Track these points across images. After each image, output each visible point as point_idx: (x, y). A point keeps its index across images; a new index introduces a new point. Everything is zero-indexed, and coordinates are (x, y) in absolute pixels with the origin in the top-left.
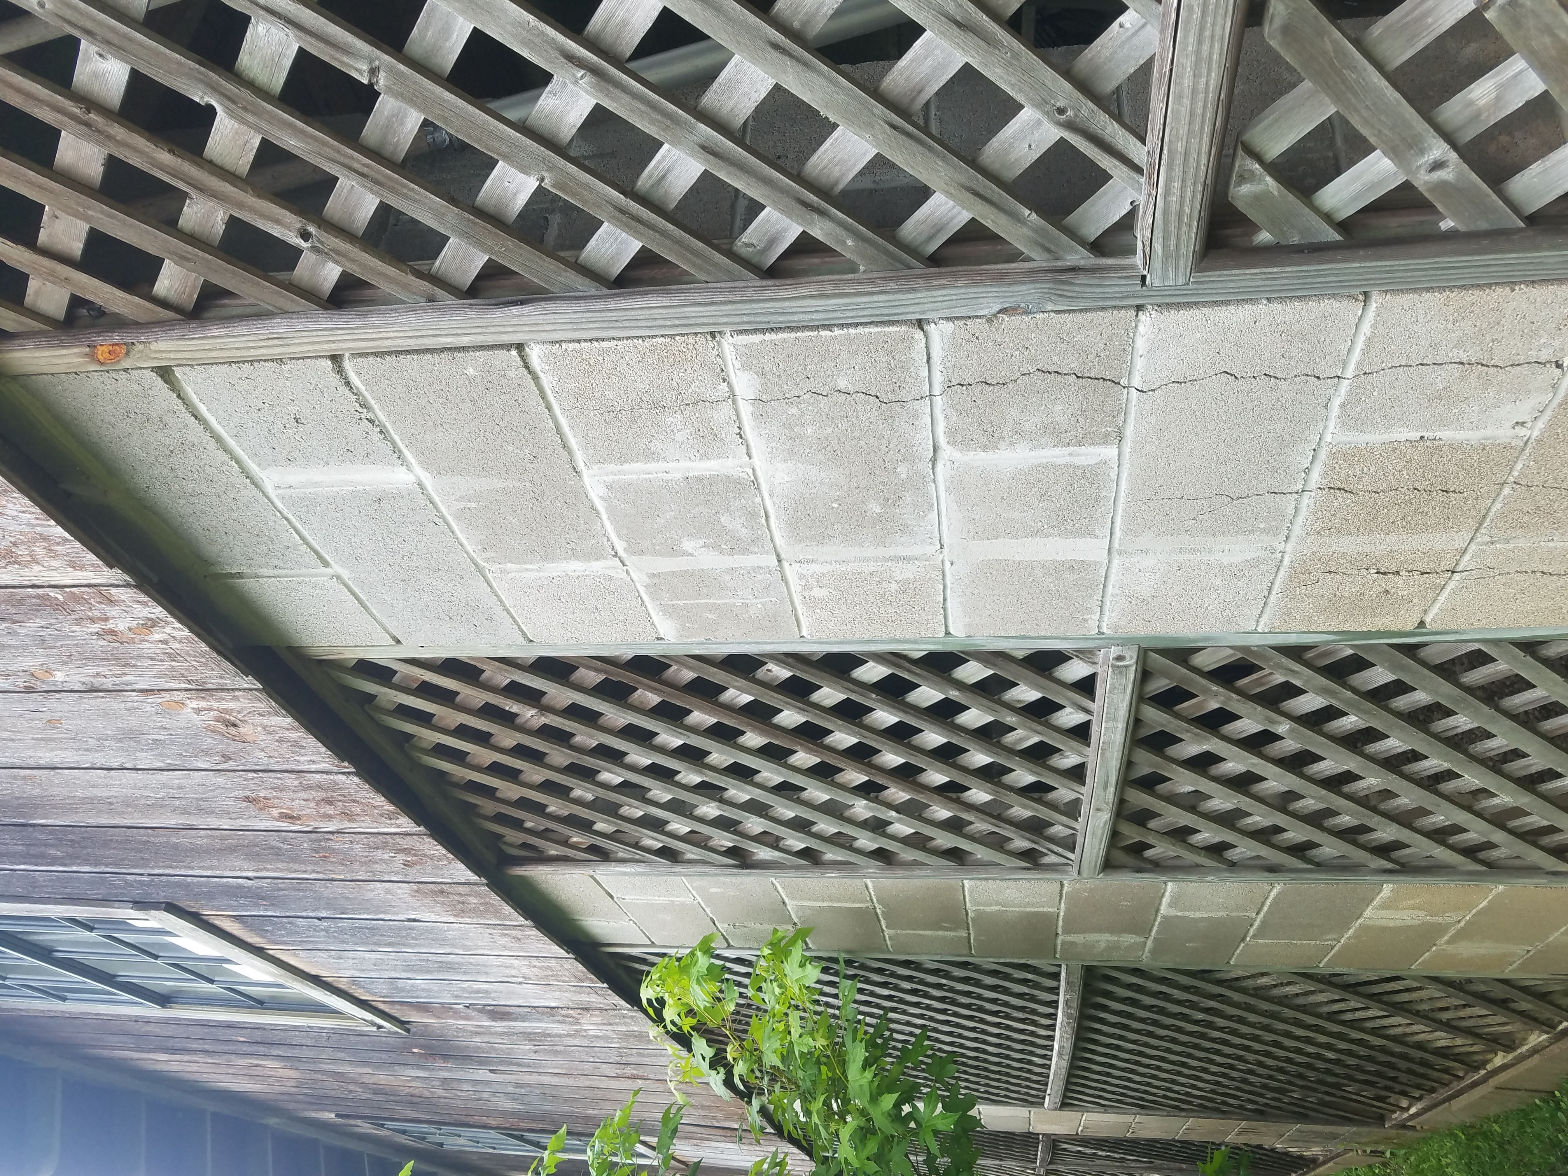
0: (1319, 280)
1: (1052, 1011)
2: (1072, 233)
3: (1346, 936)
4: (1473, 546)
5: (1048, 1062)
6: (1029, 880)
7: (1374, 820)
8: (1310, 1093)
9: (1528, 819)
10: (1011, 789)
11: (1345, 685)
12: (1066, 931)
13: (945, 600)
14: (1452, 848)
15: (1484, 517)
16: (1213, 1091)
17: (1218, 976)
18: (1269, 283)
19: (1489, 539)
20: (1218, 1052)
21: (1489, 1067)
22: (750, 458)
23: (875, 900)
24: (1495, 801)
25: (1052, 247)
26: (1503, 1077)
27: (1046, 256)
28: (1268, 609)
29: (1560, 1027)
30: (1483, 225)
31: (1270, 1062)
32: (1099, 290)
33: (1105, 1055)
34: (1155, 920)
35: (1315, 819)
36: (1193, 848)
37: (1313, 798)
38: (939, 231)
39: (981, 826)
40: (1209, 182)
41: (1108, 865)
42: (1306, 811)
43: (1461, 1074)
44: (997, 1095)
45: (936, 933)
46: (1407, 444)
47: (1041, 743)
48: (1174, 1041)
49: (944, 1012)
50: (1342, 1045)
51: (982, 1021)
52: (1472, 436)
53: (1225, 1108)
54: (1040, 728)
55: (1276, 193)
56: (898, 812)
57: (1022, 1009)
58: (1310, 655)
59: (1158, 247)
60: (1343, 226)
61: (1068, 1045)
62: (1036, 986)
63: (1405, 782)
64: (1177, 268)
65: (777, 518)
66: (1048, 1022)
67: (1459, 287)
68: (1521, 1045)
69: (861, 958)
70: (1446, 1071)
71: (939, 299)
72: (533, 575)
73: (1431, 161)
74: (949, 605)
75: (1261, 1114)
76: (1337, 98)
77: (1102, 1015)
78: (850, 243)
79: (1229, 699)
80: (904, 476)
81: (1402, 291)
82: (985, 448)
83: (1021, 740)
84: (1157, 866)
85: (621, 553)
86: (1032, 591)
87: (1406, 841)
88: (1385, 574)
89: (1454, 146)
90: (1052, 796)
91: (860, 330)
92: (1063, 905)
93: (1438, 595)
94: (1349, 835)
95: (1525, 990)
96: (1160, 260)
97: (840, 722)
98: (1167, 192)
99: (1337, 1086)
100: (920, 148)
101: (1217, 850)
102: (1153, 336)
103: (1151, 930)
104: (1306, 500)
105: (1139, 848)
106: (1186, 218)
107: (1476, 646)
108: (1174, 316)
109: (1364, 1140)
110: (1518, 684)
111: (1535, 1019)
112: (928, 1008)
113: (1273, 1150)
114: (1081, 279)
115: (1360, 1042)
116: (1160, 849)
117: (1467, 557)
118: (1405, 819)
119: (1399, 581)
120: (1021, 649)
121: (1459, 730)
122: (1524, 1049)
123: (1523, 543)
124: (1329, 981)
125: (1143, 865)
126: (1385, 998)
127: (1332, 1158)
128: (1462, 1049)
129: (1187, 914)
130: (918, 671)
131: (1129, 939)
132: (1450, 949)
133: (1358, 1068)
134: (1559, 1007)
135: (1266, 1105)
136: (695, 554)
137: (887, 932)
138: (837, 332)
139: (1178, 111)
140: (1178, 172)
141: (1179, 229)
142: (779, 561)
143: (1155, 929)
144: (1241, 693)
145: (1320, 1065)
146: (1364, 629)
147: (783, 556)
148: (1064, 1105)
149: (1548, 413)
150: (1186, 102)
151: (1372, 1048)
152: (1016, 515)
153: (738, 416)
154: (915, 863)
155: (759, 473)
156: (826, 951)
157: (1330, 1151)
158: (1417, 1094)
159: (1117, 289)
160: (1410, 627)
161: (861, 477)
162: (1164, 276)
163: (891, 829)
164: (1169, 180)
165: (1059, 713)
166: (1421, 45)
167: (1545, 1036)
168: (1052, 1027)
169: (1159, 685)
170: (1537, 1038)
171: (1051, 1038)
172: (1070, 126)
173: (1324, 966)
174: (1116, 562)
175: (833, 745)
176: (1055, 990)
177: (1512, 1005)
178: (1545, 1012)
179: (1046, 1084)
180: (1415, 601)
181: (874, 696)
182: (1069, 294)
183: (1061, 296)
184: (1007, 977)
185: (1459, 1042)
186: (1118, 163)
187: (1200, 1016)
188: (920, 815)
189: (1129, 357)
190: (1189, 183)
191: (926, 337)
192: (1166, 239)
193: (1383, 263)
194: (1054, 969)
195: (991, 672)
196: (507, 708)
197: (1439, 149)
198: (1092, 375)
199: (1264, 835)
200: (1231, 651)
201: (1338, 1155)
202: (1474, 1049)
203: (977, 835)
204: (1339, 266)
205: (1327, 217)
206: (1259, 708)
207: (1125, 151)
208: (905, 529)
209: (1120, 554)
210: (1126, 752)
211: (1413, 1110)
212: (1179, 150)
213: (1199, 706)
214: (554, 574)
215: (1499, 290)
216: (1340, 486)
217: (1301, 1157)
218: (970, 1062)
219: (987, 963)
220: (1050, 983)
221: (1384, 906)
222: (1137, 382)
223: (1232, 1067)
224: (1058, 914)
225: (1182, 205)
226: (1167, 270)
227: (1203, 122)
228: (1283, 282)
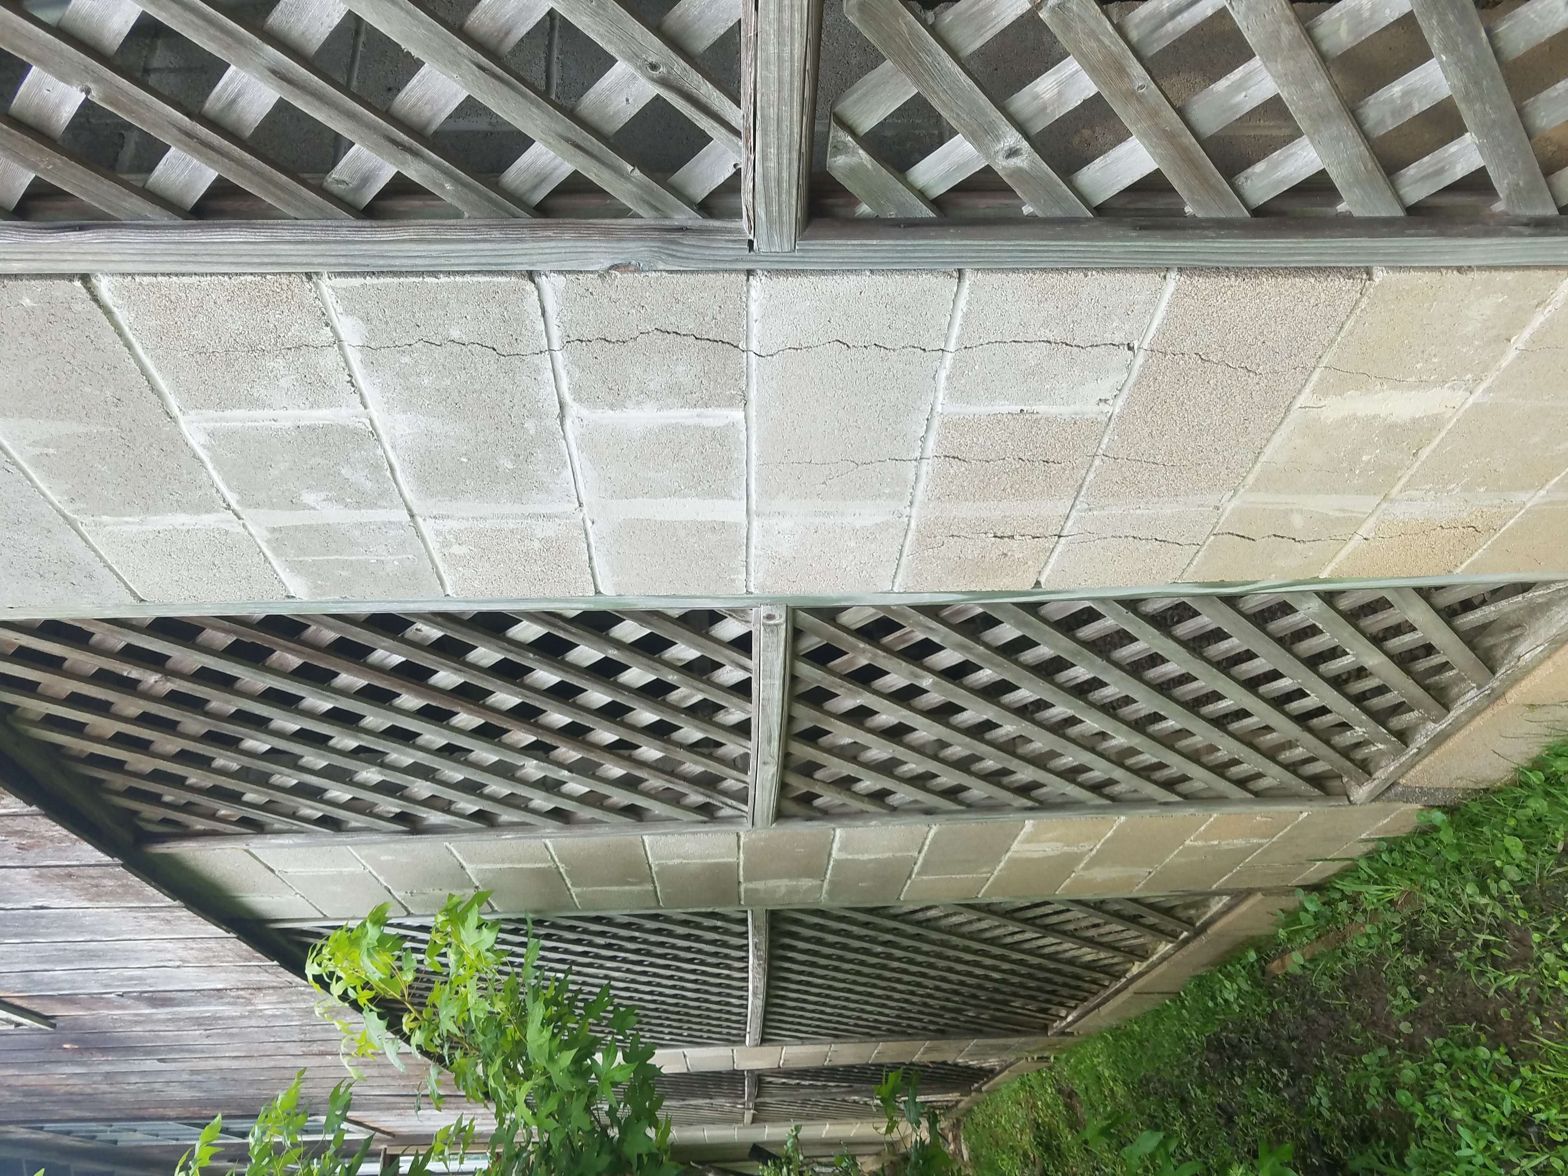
0: (916, 255)
1: (743, 954)
2: (678, 192)
3: (998, 868)
4: (1074, 513)
5: (745, 1002)
6: (707, 833)
7: (1013, 764)
8: (983, 1011)
9: (1141, 757)
10: (681, 745)
11: (978, 641)
12: (748, 879)
13: (590, 558)
14: (1081, 785)
15: (1081, 486)
16: (898, 1017)
17: (892, 911)
18: (871, 254)
19: (1086, 506)
20: (899, 981)
21: (1129, 975)
22: (366, 408)
23: (557, 860)
24: (1113, 742)
25: (659, 205)
26: (1140, 983)
27: (653, 213)
28: (901, 570)
29: (1182, 937)
30: (1058, 213)
31: (945, 986)
32: (707, 252)
33: (798, 991)
34: (828, 864)
35: (964, 765)
36: (857, 795)
37: (959, 745)
38: (543, 181)
39: (655, 782)
40: (803, 150)
41: (780, 815)
42: (955, 758)
43: (1106, 983)
44: (701, 1037)
45: (622, 888)
46: (1010, 417)
47: (705, 700)
48: (858, 973)
49: (640, 963)
50: (1006, 966)
51: (678, 969)
52: (1064, 411)
53: (910, 1031)
54: (701, 686)
55: (870, 167)
56: (570, 771)
57: (716, 954)
58: (945, 613)
59: (761, 212)
60: (937, 203)
61: (761, 985)
62: (727, 932)
63: (1037, 728)
64: (781, 235)
65: (403, 471)
66: (742, 965)
67: (1041, 269)
68: (1153, 954)
69: (551, 917)
70: (1094, 982)
71: (547, 251)
72: (135, 529)
73: (1006, 148)
74: (595, 563)
75: (942, 1033)
76: (917, 80)
77: (791, 954)
78: (448, 187)
79: (876, 655)
80: (532, 432)
81: (991, 270)
82: (612, 407)
83: (685, 698)
84: (825, 814)
85: (234, 505)
86: (676, 551)
87: (1042, 781)
88: (1001, 537)
89: (1026, 136)
90: (721, 751)
91: (468, 278)
92: (741, 855)
93: (1049, 557)
94: (995, 777)
95: (1152, 906)
96: (765, 226)
97: (499, 682)
98: (765, 158)
99: (1006, 1003)
100: (513, 93)
101: (879, 797)
102: (765, 301)
103: (826, 873)
104: (925, 467)
105: (808, 799)
106: (785, 185)
107: (1088, 604)
108: (783, 282)
109: (1033, 1048)
110: (1124, 638)
111: (1162, 932)
112: (624, 960)
113: (956, 1065)
114: (689, 240)
115: (1021, 962)
116: (828, 798)
117: (1070, 523)
118: (1040, 761)
119: (1014, 544)
120: (676, 608)
121: (1079, 681)
122: (1155, 957)
123: (1115, 510)
124: (988, 909)
125: (812, 813)
126: (1038, 921)
127: (1007, 1067)
128: (1106, 962)
129: (856, 857)
130: (574, 630)
131: (806, 883)
132: (1087, 875)
133: (1022, 986)
134: (1179, 919)
135: (946, 1025)
136: (318, 507)
137: (574, 891)
138: (443, 279)
139: (767, 78)
140: (772, 139)
141: (780, 196)
142: (412, 516)
143: (829, 872)
144: (887, 649)
145: (988, 984)
146: (989, 589)
147: (415, 511)
148: (764, 1041)
149: (1126, 391)
150: (774, 68)
151: (1031, 966)
152: (651, 474)
153: (346, 362)
154: (594, 822)
155: (377, 424)
156: (514, 912)
157: (1005, 1061)
158: (1072, 1003)
159: (725, 252)
160: (1028, 587)
161: (488, 432)
162: (770, 242)
163: (566, 788)
164: (765, 146)
165: (720, 671)
166: (988, 36)
167: (1170, 946)
168: (745, 969)
169: (811, 643)
170: (1164, 948)
171: (746, 979)
172: (664, 82)
173: (982, 896)
174: (756, 523)
175: (497, 705)
176: (744, 935)
177: (1142, 920)
178: (1169, 925)
179: (746, 1023)
180: (1030, 563)
181: (531, 655)
182: (679, 254)
183: (670, 255)
184: (698, 926)
185: (1102, 955)
186: (716, 125)
187: (879, 949)
188: (594, 774)
189: (745, 321)
190: (785, 150)
191: (538, 289)
192: (768, 205)
193: (973, 242)
194: (740, 916)
195: (648, 631)
196: (125, 674)
197: (1012, 138)
198: (711, 337)
199: (920, 781)
200: (873, 611)
201: (1011, 1064)
202: (1116, 960)
203: (653, 792)
204: (932, 242)
205: (921, 194)
206: (904, 664)
207: (722, 113)
208: (541, 487)
209: (758, 516)
210: (786, 707)
211: (1070, 1019)
212: (772, 116)
213: (851, 662)
214: (159, 528)
215: (1074, 275)
216: (953, 454)
217: (981, 1069)
218: (671, 1009)
219: (677, 913)
220: (739, 929)
221: (1028, 840)
222: (754, 346)
223: (912, 993)
224: (738, 864)
225: (780, 172)
226: (772, 236)
227: (791, 90)
228: (882, 255)
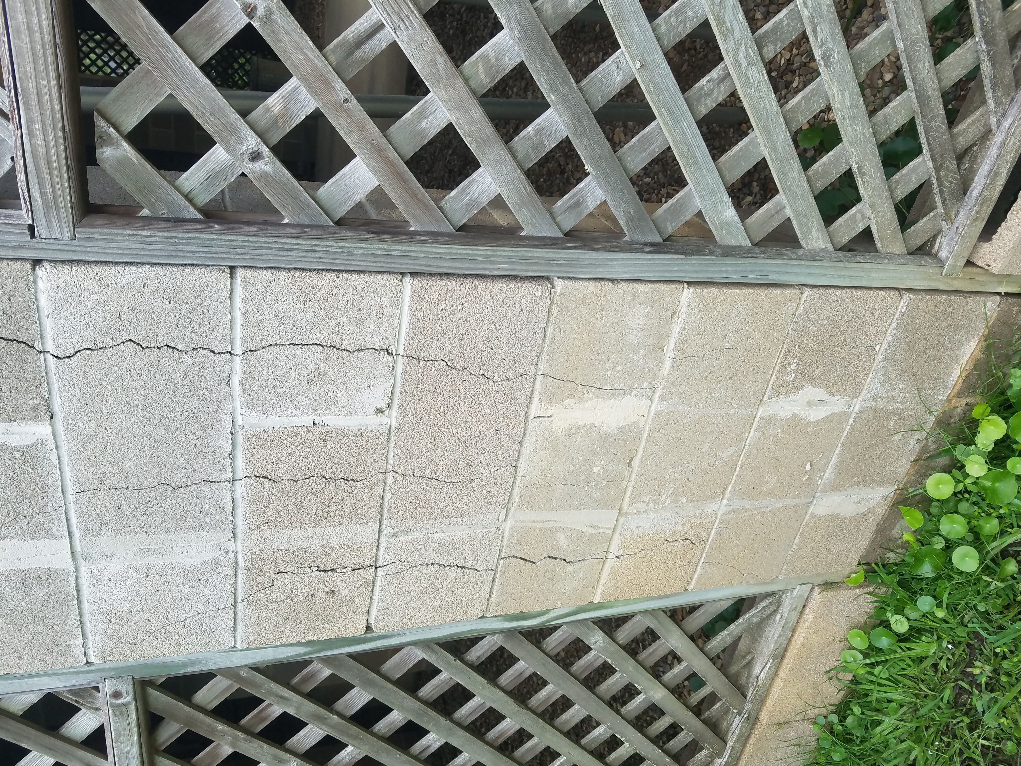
0: (189, 248)
4: (383, 539)
11: (332, 711)
15: (382, 508)
18: (147, 246)
19: (392, 531)
28: (239, 620)
30: (305, 220)
40: (67, 129)
46: (305, 429)
52: (350, 422)
55: (135, 160)
58: (295, 677)
59: (36, 193)
60: (204, 209)
64: (59, 220)
73: (250, 151)
79: (241, 740)
81: (258, 268)
88: (325, 571)
89: (266, 142)
93: (372, 593)
96: (41, 208)
98: (30, 133)
102: (52, 293)
104: (240, 490)
106: (55, 165)
110: (461, 694)
117: (382, 551)
119: (338, 577)
123: (417, 535)
139: (20, 47)
140: (35, 114)
141: (51, 176)
144: (248, 731)
146: (326, 637)
149: (396, 400)
150: (25, 37)
159: (6, 237)
160: (360, 631)
162: (50, 228)
164: (30, 121)
169: (171, 731)
174: (83, 570)
180: (357, 601)
189: (37, 317)
190: (48, 126)
192: (41, 185)
197: (253, 140)
204: (201, 236)
205: (188, 197)
206: (265, 746)
209: (85, 560)
212: (31, 90)
213: (216, 752)
216: (262, 473)
222: (50, 346)
225: (48, 151)
226: (51, 221)
227: (46, 63)
228: (159, 247)
